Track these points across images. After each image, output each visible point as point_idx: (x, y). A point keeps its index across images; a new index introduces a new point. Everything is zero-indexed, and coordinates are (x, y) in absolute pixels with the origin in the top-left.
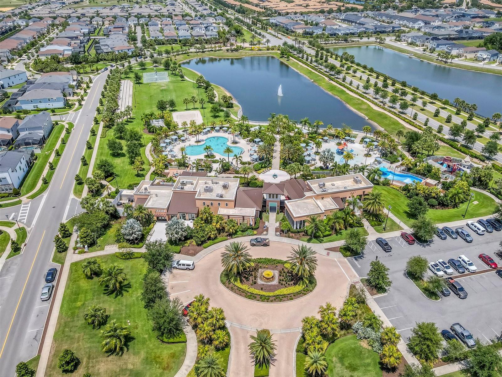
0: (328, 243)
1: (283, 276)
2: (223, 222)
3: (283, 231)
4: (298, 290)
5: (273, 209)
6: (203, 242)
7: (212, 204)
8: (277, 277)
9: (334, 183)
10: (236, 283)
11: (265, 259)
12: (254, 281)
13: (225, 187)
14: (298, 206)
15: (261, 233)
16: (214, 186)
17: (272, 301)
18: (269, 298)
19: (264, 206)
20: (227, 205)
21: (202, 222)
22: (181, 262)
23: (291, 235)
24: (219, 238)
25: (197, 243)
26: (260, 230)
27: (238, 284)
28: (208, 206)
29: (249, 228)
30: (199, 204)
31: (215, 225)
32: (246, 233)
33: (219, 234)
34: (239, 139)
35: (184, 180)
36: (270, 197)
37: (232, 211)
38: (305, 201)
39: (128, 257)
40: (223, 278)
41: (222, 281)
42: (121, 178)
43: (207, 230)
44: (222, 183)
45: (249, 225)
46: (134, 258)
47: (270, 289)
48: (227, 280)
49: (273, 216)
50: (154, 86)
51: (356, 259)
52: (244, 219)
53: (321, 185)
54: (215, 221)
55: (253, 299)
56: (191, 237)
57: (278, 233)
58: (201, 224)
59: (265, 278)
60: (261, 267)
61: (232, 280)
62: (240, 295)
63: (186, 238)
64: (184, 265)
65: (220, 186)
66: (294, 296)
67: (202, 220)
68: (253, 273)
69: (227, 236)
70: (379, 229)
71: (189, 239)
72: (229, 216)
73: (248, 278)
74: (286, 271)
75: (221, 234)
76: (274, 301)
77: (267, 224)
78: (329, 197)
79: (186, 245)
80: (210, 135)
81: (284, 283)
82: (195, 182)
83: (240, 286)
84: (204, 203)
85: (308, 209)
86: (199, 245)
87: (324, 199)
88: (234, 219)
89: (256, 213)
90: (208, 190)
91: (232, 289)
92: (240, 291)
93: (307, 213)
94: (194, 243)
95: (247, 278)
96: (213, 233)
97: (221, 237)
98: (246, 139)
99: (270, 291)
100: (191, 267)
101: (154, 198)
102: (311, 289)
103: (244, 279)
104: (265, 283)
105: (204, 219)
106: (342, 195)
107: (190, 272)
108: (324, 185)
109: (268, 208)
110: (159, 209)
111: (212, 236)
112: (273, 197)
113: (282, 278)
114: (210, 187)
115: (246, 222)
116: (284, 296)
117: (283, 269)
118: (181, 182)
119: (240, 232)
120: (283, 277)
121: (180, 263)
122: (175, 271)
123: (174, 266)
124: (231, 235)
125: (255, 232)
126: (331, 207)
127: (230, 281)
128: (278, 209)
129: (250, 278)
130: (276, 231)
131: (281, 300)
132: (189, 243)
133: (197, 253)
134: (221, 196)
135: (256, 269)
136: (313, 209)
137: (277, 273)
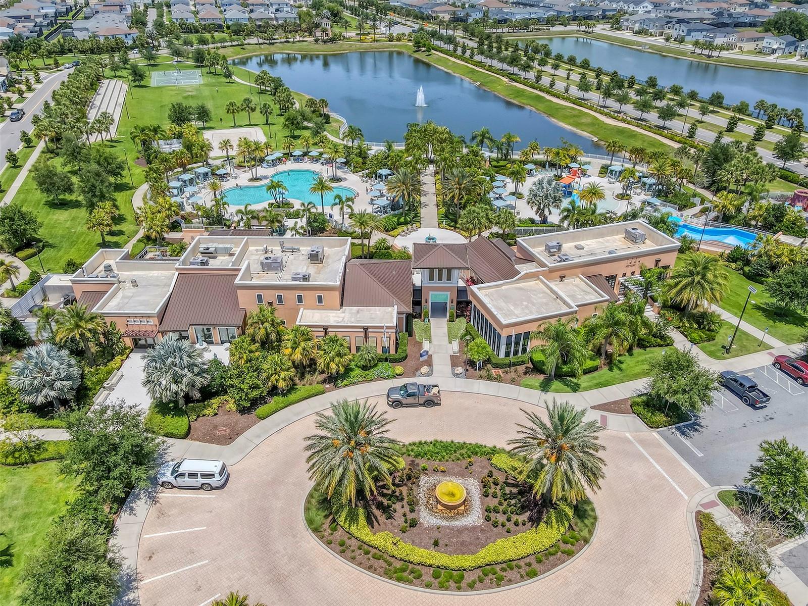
0: (595, 391)
1: (495, 496)
2: (310, 343)
3: (472, 363)
4: (547, 543)
5: (439, 310)
6: (255, 403)
7: (280, 299)
8: (478, 503)
9: (582, 243)
10: (353, 529)
11: (435, 443)
12: (410, 516)
13: (315, 257)
14: (506, 298)
15: (414, 372)
16: (288, 258)
17: (471, 586)
18: (462, 577)
19: (417, 303)
20: (320, 299)
21: (253, 347)
22: (186, 467)
23: (494, 372)
24: (303, 388)
25: (239, 405)
26: (410, 362)
27: (362, 530)
28: (271, 304)
29: (380, 360)
30: (246, 300)
31: (290, 353)
32: (373, 373)
33: (302, 376)
34: (345, 173)
35: (209, 245)
36: (431, 278)
37: (335, 317)
38: (521, 285)
39: (25, 456)
40: (313, 513)
41: (310, 522)
42: (60, 250)
43: (266, 367)
44: (305, 250)
45: (380, 351)
46: (45, 460)
47: (463, 543)
48: (326, 517)
49: (439, 327)
50: (172, 90)
51: (683, 433)
52: (366, 337)
53: (553, 247)
54: (289, 344)
55: (410, 582)
56: (222, 390)
57: (460, 370)
58: (251, 352)
59: (443, 505)
60: (424, 469)
61: (342, 519)
62: (370, 568)
63: (207, 394)
64: (192, 475)
65: (301, 258)
66: (539, 561)
67: (253, 341)
68: (404, 490)
69: (324, 382)
70: (713, 348)
71: (216, 394)
72: (326, 329)
73: (389, 506)
74: (501, 478)
75: (308, 376)
76: (478, 584)
77: (426, 346)
78: (576, 275)
79: (206, 412)
80: (281, 168)
81: (501, 518)
82: (237, 251)
83: (366, 539)
84: (260, 298)
85: (533, 304)
86: (243, 411)
87: (566, 281)
88: (340, 336)
89: (399, 319)
90: (271, 265)
91: (342, 549)
92: (367, 553)
93: (531, 313)
94: (232, 406)
95: (385, 509)
96: (283, 374)
97: (307, 387)
98: (361, 173)
99: (464, 548)
100: (215, 481)
101: (128, 290)
102: (585, 533)
103: (377, 512)
104: (445, 523)
105: (258, 338)
106: (606, 270)
107: (213, 495)
108: (559, 247)
109: (427, 307)
110: (135, 316)
111: (282, 384)
112: (440, 278)
113: (493, 503)
114: (275, 259)
115: (371, 343)
116: (509, 564)
117: (490, 475)
118: (201, 250)
119: (358, 371)
120: (496, 501)
121: (182, 469)
122: (165, 495)
123: (164, 479)
124: (334, 379)
125: (399, 369)
126: (587, 297)
127: (334, 520)
128: (451, 308)
129: (397, 506)
130: (454, 365)
131: (499, 582)
132: (215, 406)
133: (238, 434)
134: (305, 278)
135: (411, 478)
136: (546, 304)
137: (474, 485)
